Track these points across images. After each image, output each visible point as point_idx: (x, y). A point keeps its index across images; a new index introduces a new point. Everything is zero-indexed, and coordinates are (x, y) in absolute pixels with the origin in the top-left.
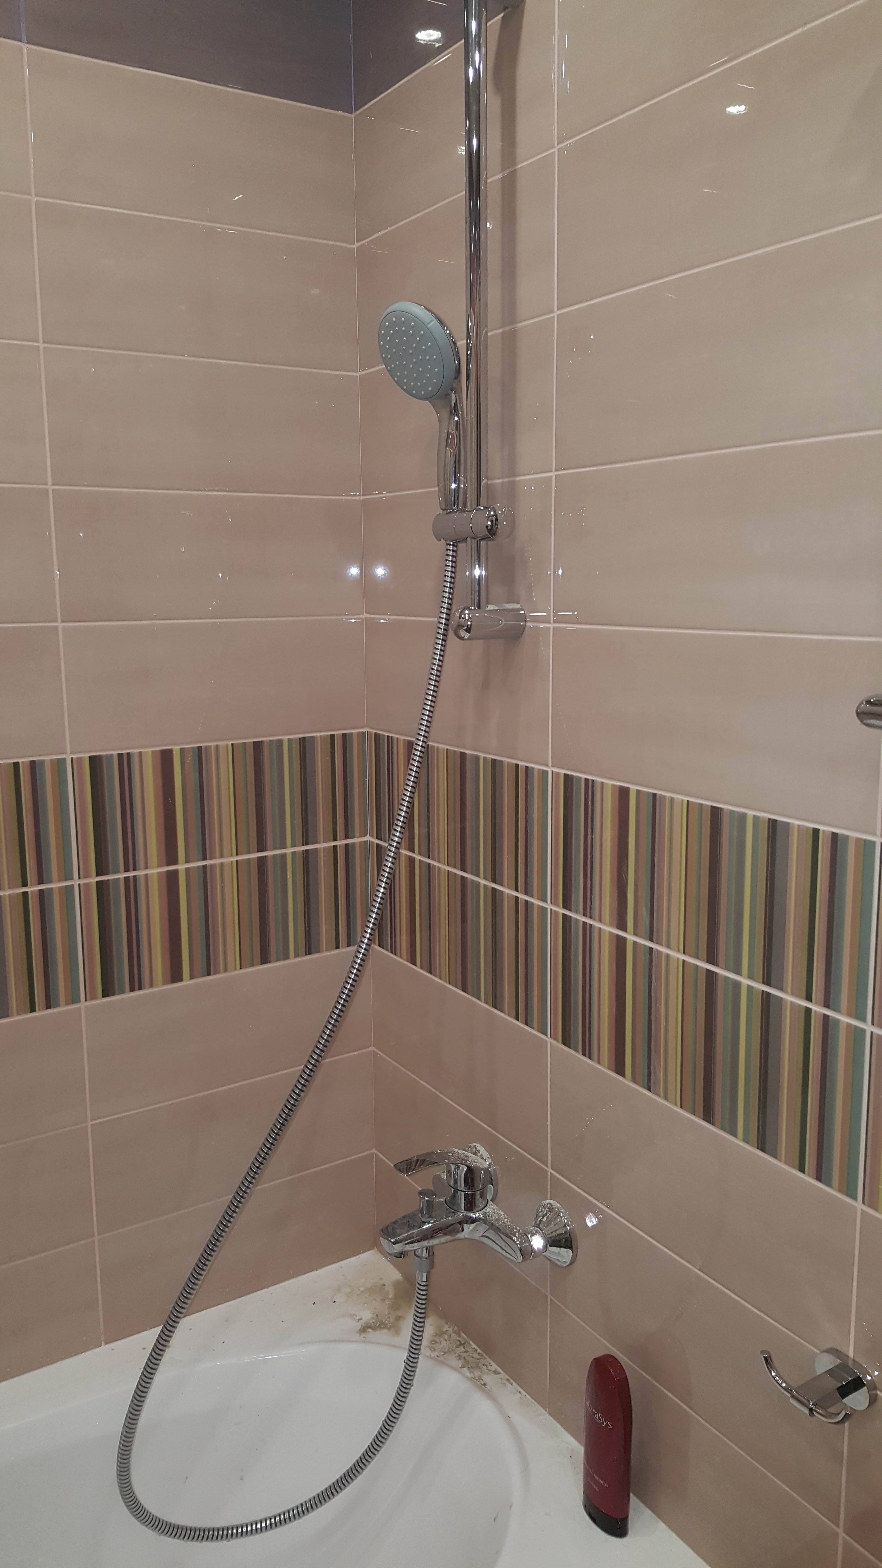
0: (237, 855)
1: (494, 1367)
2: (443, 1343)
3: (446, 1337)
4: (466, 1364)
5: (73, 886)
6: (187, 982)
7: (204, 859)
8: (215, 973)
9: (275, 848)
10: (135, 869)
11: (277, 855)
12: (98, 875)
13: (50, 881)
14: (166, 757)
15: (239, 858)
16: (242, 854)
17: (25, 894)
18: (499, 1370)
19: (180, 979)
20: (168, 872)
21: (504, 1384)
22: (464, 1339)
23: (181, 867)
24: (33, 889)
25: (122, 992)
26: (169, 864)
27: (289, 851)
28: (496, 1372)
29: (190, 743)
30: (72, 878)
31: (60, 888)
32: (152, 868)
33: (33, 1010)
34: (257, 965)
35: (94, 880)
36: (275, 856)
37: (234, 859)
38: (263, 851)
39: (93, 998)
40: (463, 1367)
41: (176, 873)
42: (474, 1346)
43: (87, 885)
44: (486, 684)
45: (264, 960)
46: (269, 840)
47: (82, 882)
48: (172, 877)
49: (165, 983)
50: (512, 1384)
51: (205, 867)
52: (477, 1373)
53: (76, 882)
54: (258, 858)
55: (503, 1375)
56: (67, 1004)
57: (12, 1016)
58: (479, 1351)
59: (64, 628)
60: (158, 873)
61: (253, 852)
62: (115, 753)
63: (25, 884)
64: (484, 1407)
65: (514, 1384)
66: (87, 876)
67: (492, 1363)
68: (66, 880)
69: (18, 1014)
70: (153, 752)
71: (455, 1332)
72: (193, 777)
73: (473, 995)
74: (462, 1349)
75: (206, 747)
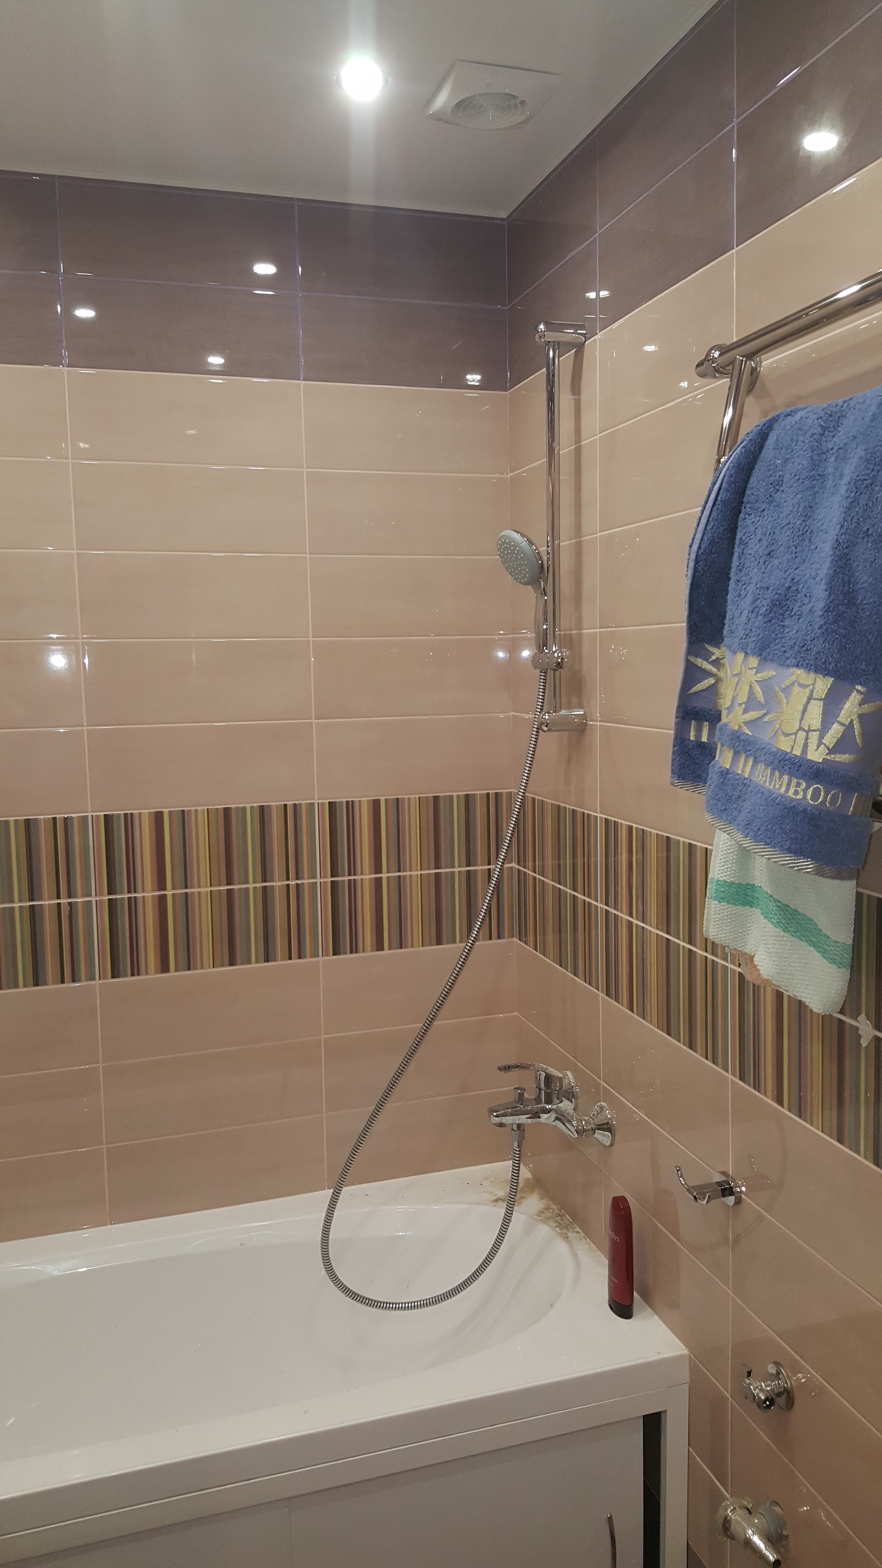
0: (421, 870)
1: (578, 1229)
2: (548, 1213)
3: (551, 1211)
4: (560, 1225)
5: (316, 883)
6: (386, 952)
7: (399, 871)
8: (405, 948)
9: (447, 868)
10: (355, 875)
11: (448, 872)
12: (332, 877)
13: (303, 878)
14: (376, 803)
15: (422, 872)
16: (424, 870)
17: (288, 885)
18: (581, 1231)
19: (383, 949)
20: (376, 878)
21: (581, 1239)
22: (563, 1213)
23: (384, 876)
24: (292, 883)
25: (345, 953)
26: (376, 873)
27: (456, 870)
28: (577, 1232)
29: (393, 795)
30: (316, 878)
31: (309, 883)
32: (366, 875)
33: (290, 958)
34: (433, 945)
35: (330, 879)
36: (446, 873)
37: (419, 873)
38: (438, 869)
39: (327, 955)
40: (557, 1227)
41: (381, 878)
42: (568, 1217)
43: (325, 883)
44: (569, 761)
45: (439, 943)
46: (443, 862)
47: (322, 880)
48: (378, 881)
49: (372, 951)
50: (586, 1239)
51: (399, 876)
52: (564, 1231)
53: (318, 880)
54: (435, 873)
55: (582, 1234)
56: (311, 957)
57: (278, 961)
58: (570, 1220)
59: (316, 723)
60: (370, 878)
61: (432, 869)
62: (344, 800)
63: (288, 879)
64: (562, 1246)
65: (588, 1239)
66: (325, 877)
67: (577, 1227)
68: (312, 878)
69: (281, 960)
70: (368, 800)
71: (558, 1209)
72: (393, 819)
73: (564, 969)
74: (559, 1218)
75: (402, 799)
